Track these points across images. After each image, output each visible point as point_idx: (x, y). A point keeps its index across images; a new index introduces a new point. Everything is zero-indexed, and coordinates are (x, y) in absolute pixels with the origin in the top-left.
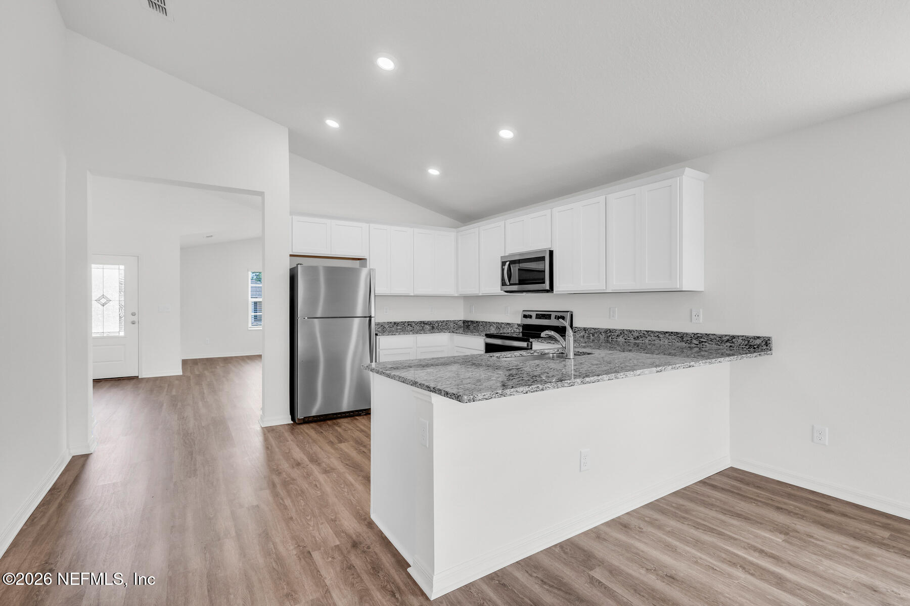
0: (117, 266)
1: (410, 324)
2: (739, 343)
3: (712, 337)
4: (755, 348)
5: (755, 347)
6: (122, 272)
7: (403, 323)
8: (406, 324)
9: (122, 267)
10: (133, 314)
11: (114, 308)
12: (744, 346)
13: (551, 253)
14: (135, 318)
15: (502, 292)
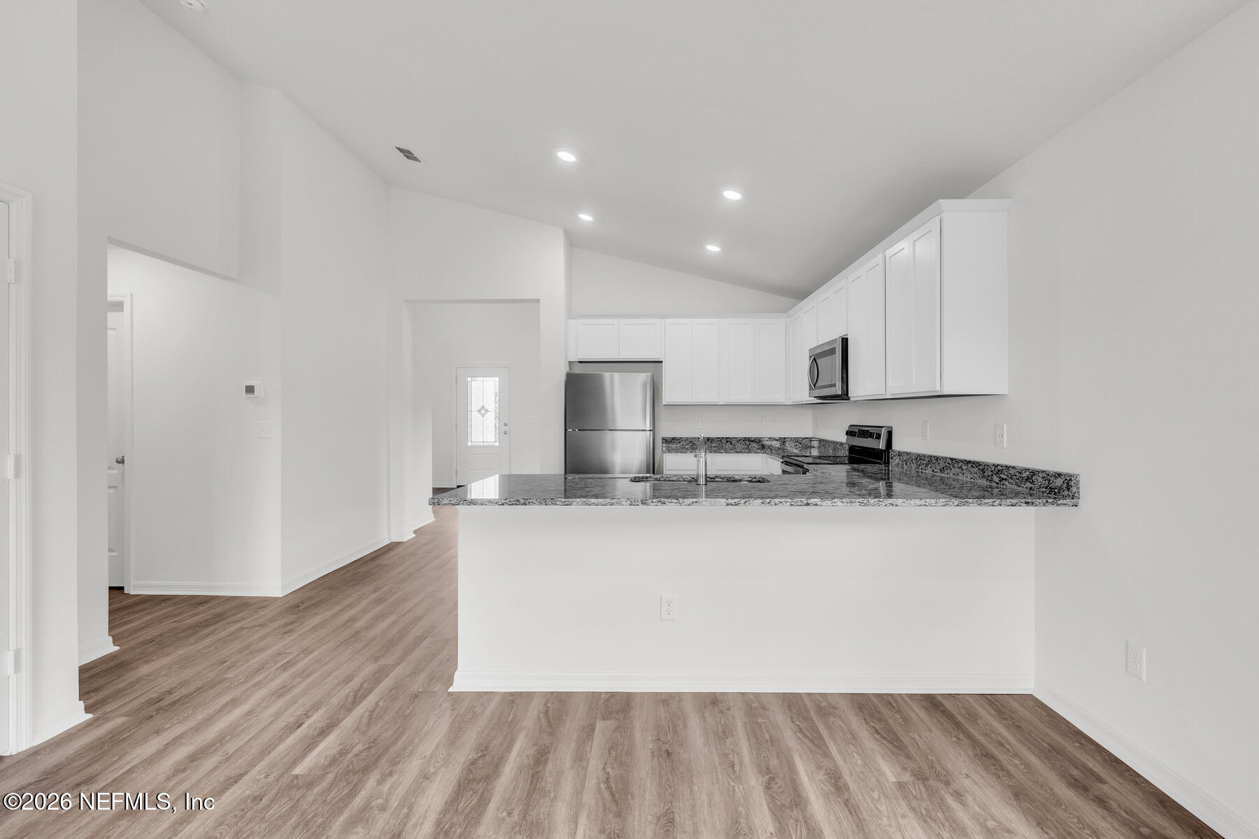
0: (492, 379)
1: (728, 440)
2: (1039, 484)
3: (1012, 471)
4: (1055, 494)
5: (1056, 491)
6: (497, 384)
7: (720, 439)
8: (724, 441)
9: (497, 379)
10: (506, 425)
11: (491, 418)
12: (1044, 490)
13: (845, 342)
14: (506, 429)
15: (813, 398)
